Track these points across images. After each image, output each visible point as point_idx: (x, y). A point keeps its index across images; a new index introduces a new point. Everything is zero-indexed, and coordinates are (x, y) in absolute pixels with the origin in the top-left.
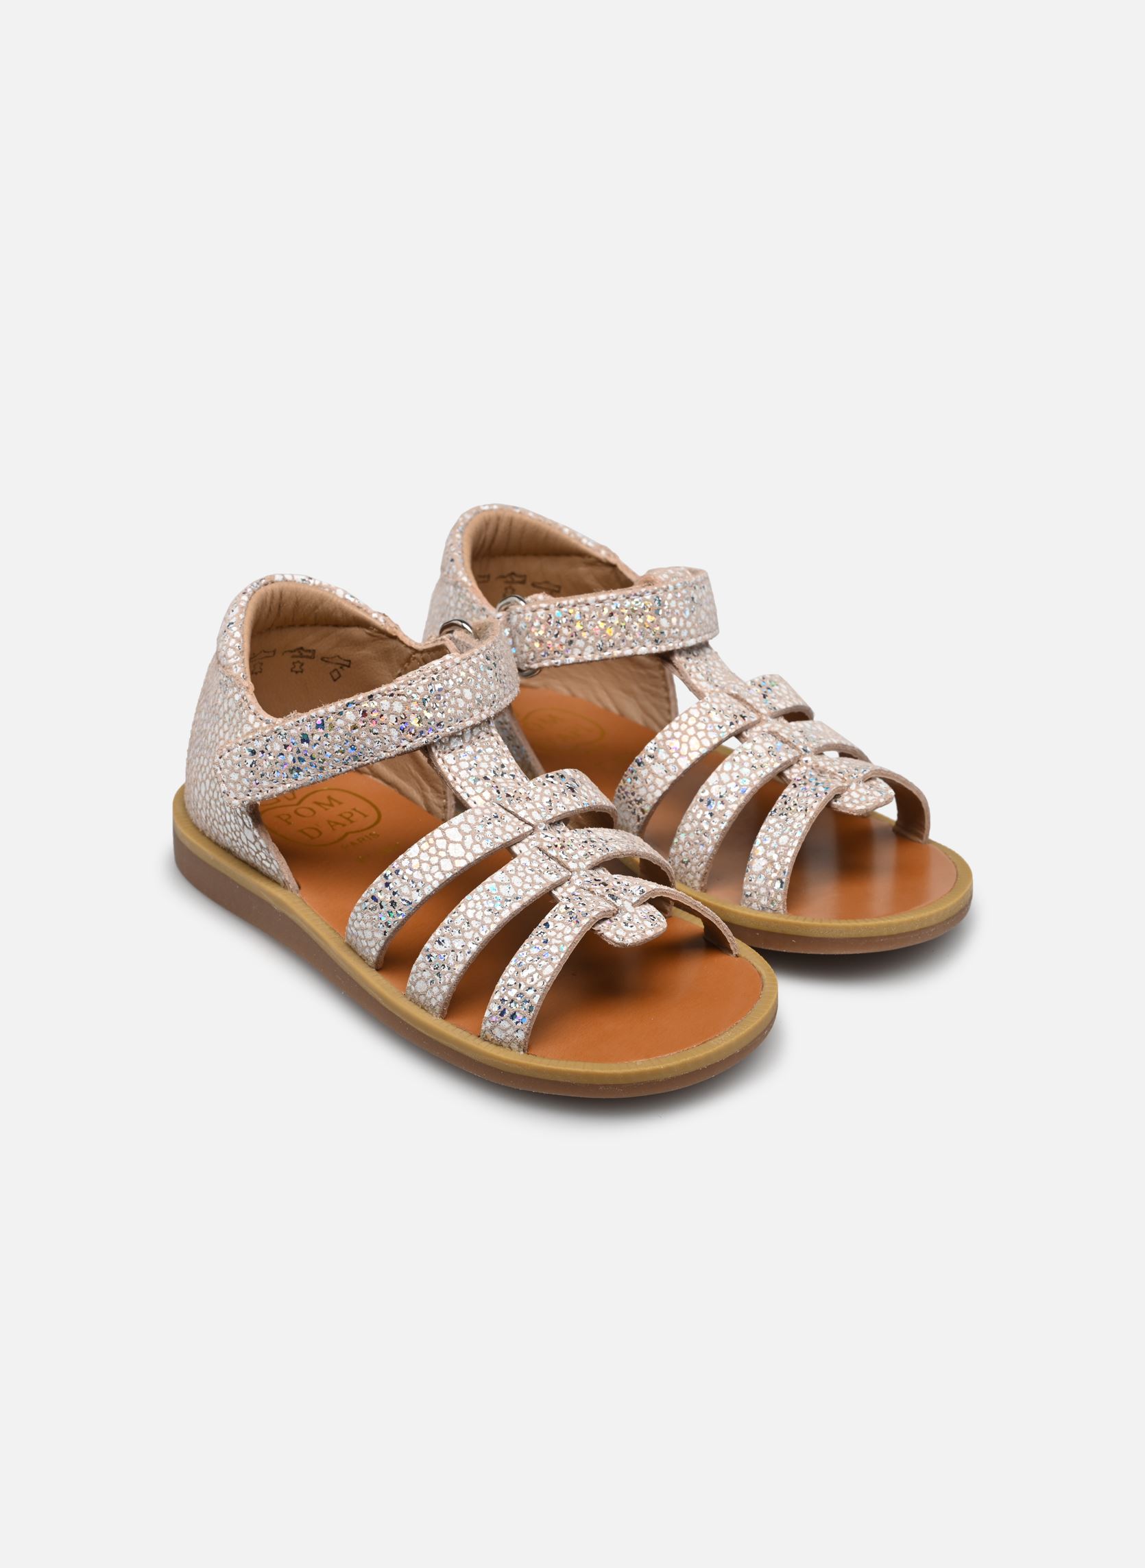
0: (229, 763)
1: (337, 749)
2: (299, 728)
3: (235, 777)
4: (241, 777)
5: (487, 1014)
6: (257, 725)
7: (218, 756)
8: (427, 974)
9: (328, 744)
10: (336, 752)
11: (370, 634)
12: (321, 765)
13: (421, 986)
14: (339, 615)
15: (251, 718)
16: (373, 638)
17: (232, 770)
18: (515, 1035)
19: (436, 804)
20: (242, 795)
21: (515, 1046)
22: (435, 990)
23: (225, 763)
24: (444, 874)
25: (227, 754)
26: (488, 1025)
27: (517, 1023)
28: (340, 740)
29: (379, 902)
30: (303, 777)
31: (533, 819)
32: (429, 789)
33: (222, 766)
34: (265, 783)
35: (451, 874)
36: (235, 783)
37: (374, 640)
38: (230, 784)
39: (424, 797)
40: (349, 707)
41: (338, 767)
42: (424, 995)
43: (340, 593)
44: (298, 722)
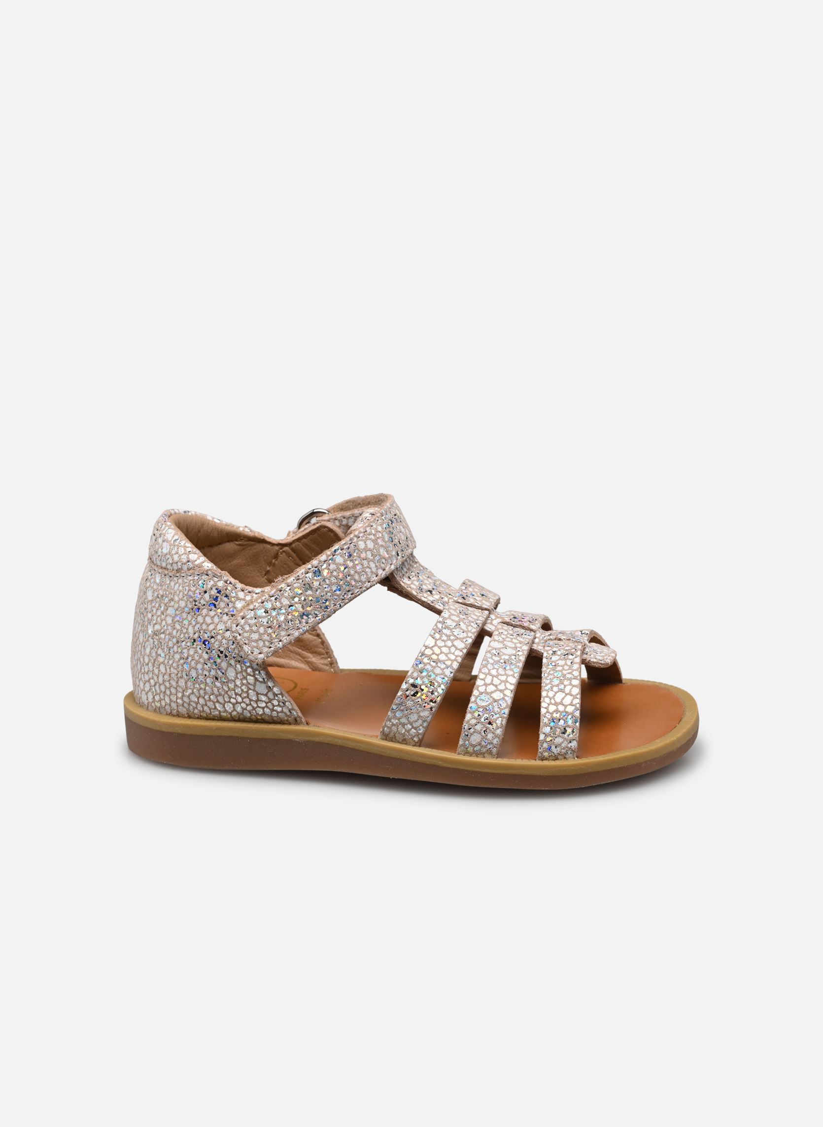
0: (247, 628)
1: (334, 588)
2: (301, 581)
3: (255, 636)
4: (261, 635)
5: (542, 737)
6: (248, 598)
7: (235, 625)
8: (478, 727)
9: (327, 586)
10: (335, 591)
11: (240, 545)
12: (324, 605)
13: (475, 739)
14: (216, 534)
15: (241, 595)
16: (242, 548)
17: (252, 631)
18: (569, 746)
19: (323, 664)
20: (265, 650)
21: (569, 755)
22: (490, 736)
23: (243, 629)
24: (461, 651)
25: (243, 621)
26: (545, 745)
27: (568, 735)
28: (336, 581)
29: (419, 687)
30: (312, 620)
31: (486, 605)
32: (310, 655)
33: (241, 632)
34: (283, 633)
35: (466, 650)
36: (256, 641)
37: (243, 549)
38: (253, 643)
39: (308, 663)
40: (336, 553)
41: (338, 603)
42: (480, 744)
43: (209, 518)
44: (298, 576)
